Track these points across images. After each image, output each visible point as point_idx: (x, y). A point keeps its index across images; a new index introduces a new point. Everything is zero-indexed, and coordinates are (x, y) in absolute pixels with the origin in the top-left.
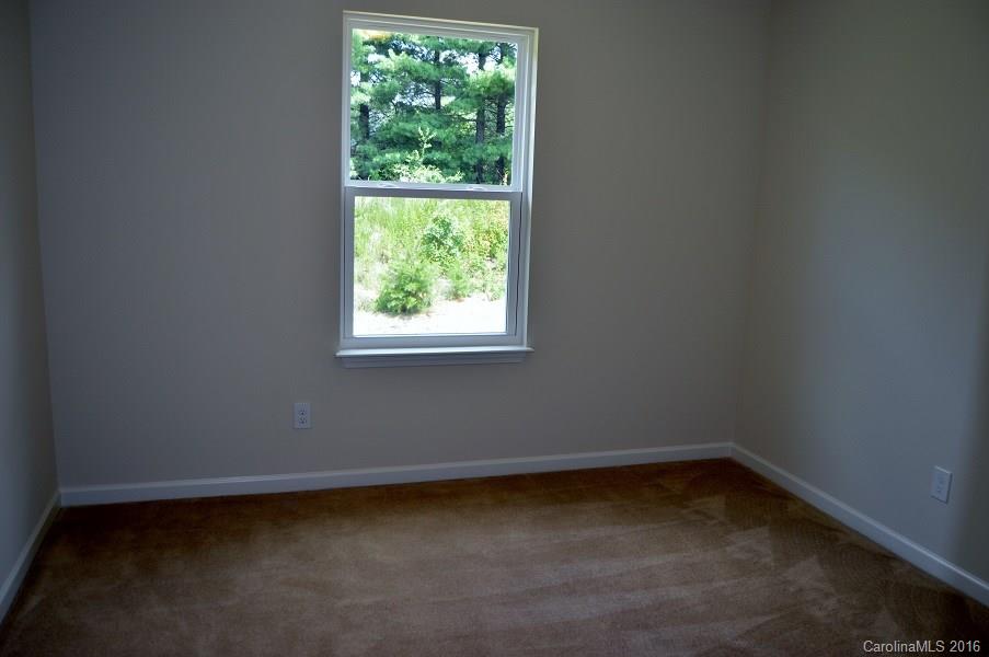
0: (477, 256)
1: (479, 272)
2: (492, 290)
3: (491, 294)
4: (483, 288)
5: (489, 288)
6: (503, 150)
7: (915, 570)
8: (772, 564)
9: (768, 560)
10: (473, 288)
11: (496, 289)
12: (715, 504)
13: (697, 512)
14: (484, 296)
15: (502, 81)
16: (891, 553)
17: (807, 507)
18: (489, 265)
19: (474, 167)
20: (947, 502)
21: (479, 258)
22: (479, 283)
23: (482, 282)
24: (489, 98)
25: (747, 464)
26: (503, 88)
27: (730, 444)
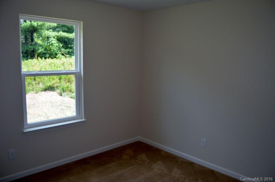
0: (30, 80)
1: (31, 85)
2: (36, 90)
3: (36, 92)
4: (33, 90)
5: (35, 90)
6: (34, 47)
7: (199, 166)
8: (167, 172)
9: (166, 171)
10: (30, 90)
11: (37, 90)
12: (143, 156)
13: (141, 160)
14: (33, 92)
15: (33, 26)
16: (192, 162)
17: (166, 153)
18: (34, 83)
19: (25, 53)
20: (206, 147)
21: (30, 81)
22: (31, 88)
23: (32, 88)
24: (28, 32)
25: (145, 142)
26: (33, 29)
27: (139, 137)
